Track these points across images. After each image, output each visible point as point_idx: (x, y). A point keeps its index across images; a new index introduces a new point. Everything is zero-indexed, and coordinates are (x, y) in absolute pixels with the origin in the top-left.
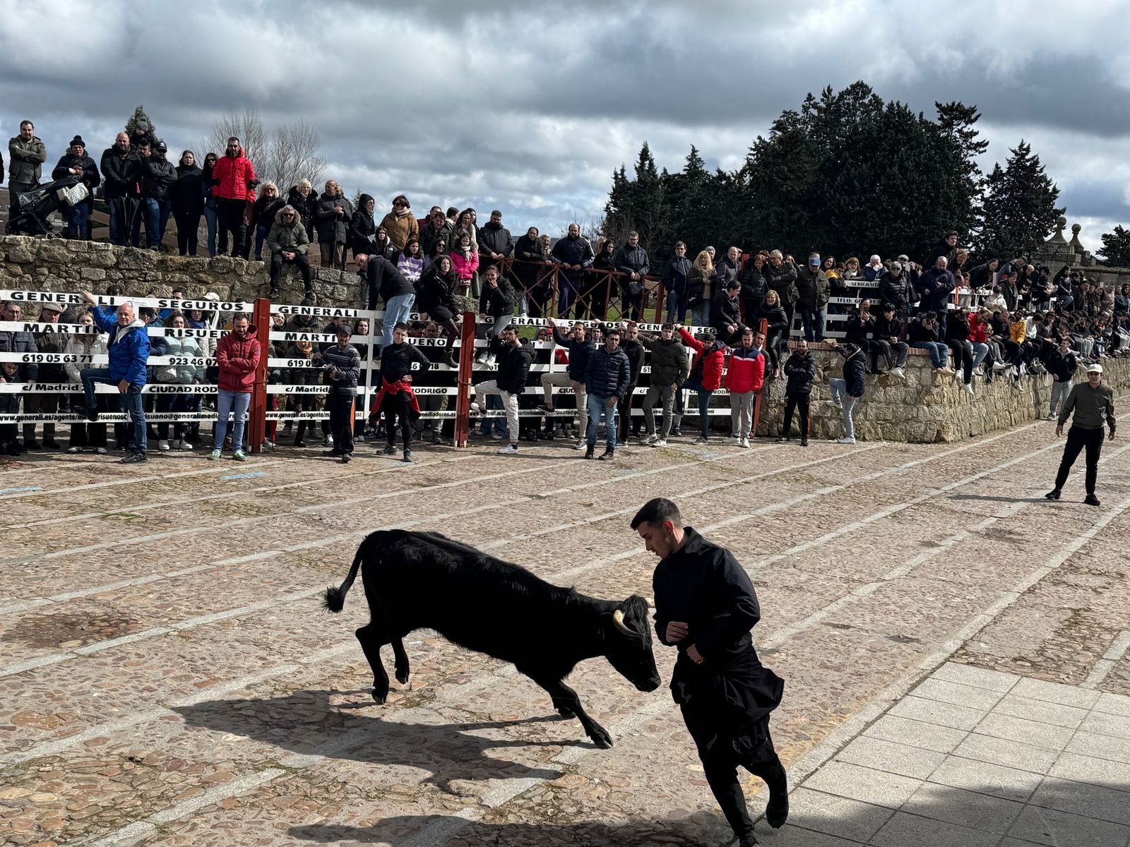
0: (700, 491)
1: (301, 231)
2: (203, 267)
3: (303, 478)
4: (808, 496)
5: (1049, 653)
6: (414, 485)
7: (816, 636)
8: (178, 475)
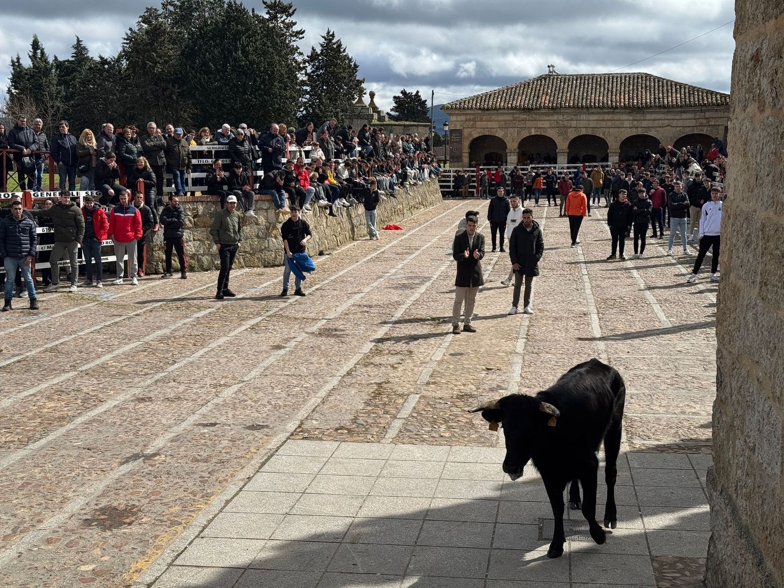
4: (188, 320)
5: (360, 421)
7: (189, 437)
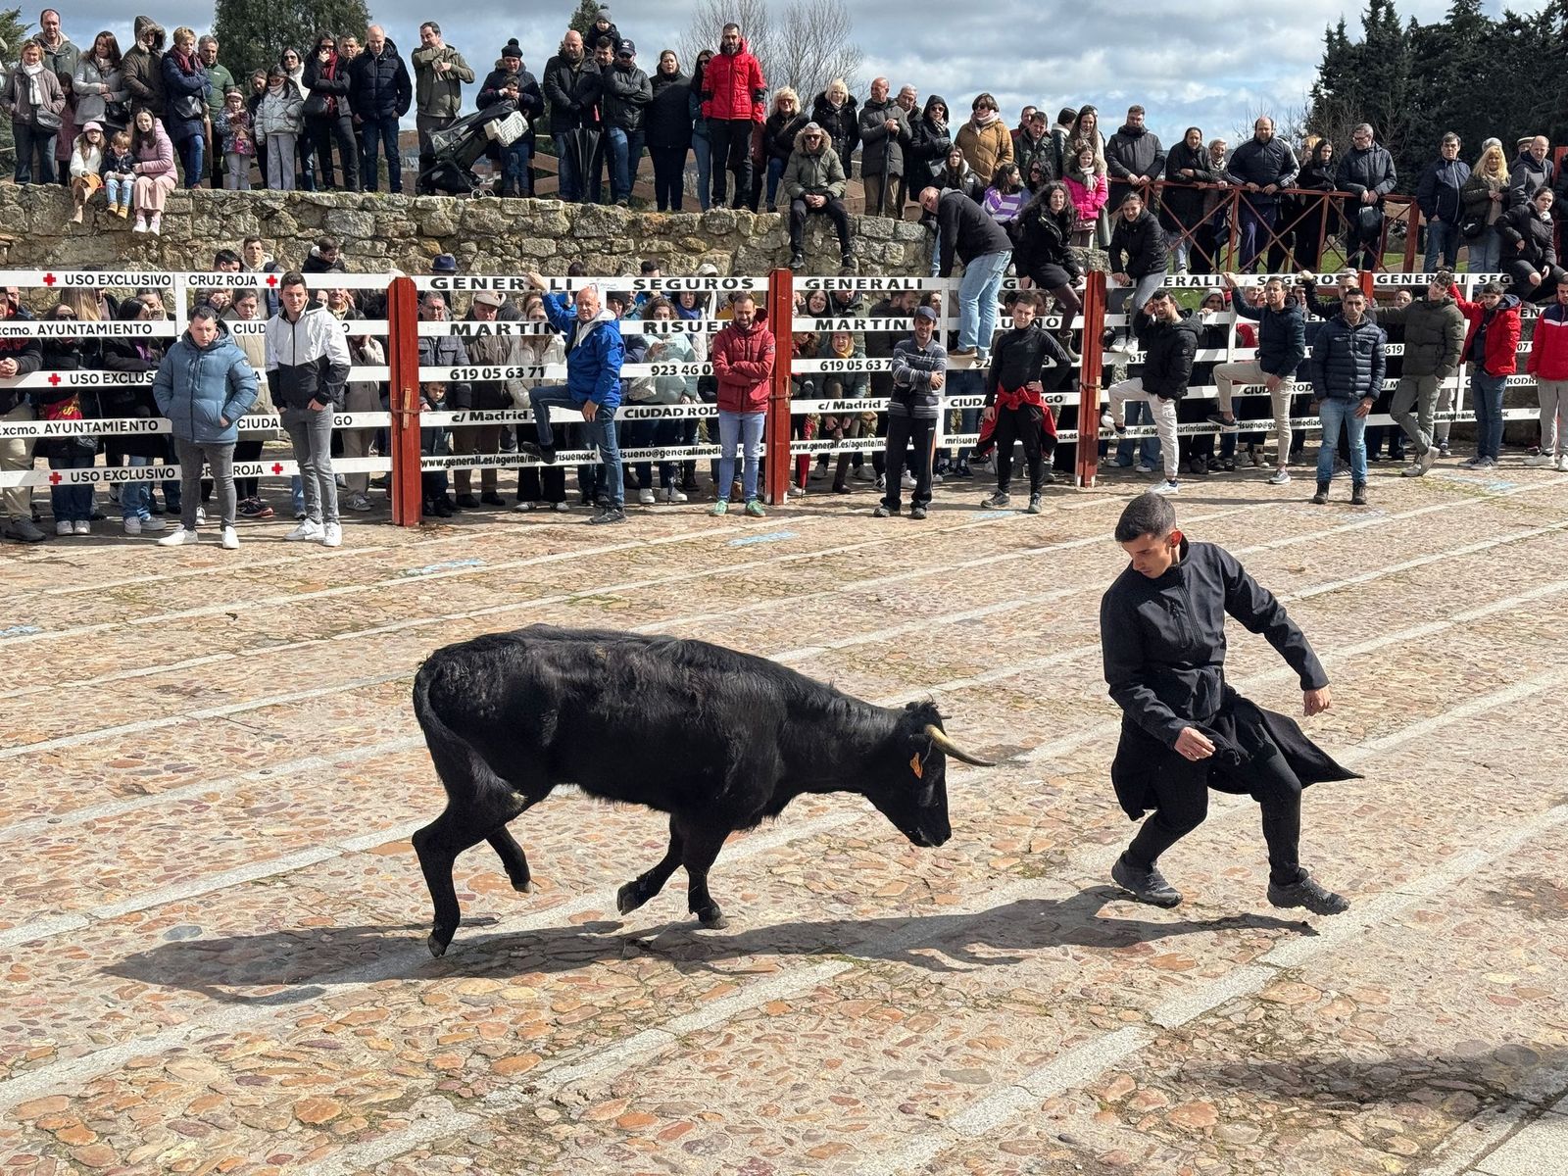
0: (1488, 545)
1: (832, 161)
2: (692, 227)
3: (849, 540)
6: (1016, 546)
8: (669, 539)
